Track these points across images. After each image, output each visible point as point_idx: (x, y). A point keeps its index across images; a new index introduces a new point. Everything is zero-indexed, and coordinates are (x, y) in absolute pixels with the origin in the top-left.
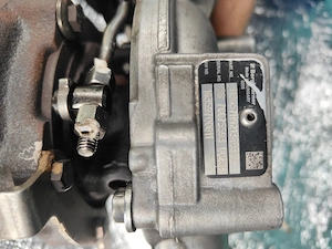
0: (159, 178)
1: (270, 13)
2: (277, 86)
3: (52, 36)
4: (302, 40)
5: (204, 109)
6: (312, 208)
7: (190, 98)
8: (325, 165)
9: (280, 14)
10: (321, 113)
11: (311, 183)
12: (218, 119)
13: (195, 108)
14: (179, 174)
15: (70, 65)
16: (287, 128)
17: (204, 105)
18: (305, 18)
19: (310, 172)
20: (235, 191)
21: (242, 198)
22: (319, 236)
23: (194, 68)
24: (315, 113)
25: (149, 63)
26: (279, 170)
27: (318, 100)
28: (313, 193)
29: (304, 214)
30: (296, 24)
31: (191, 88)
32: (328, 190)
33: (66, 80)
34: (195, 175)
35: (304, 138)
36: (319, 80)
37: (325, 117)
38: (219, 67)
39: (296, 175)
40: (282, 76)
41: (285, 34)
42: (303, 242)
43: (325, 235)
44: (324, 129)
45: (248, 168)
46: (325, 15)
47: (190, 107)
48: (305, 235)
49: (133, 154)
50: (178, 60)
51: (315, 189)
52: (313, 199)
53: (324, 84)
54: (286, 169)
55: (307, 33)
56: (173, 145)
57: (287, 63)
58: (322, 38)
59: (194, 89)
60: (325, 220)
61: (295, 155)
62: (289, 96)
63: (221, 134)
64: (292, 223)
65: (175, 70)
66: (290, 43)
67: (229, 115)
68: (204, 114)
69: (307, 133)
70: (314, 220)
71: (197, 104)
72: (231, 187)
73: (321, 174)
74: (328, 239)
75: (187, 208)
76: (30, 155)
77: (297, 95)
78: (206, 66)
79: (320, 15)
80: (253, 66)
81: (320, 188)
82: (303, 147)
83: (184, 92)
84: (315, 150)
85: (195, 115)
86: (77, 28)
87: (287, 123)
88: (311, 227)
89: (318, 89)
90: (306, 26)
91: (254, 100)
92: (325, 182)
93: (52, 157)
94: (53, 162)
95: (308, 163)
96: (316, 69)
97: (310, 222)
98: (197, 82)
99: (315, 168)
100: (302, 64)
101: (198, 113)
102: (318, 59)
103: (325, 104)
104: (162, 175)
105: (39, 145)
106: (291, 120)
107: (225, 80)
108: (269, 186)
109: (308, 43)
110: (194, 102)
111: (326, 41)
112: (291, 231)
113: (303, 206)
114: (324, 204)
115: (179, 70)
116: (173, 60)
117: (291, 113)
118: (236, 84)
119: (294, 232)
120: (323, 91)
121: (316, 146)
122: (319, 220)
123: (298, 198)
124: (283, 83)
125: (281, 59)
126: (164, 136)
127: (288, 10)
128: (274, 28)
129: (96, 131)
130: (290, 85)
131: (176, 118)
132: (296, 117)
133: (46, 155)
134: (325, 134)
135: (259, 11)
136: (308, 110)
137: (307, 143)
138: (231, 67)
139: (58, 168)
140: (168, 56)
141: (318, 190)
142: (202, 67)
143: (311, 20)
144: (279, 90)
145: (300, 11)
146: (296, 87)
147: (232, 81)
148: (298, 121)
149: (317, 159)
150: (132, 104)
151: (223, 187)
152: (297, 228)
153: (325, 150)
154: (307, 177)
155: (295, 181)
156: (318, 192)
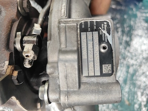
0: (60, 77)
1: (119, 8)
2: (122, 39)
3: (15, 14)
4: (133, 19)
5: (82, 44)
6: (139, 94)
7: (75, 39)
8: (144, 75)
9: (123, 8)
10: (142, 51)
11: (138, 83)
12: (89, 49)
13: (78, 43)
14: (69, 75)
15: (24, 27)
16: (127, 58)
17: (82, 42)
18: (134, 9)
19: (138, 78)
20: (98, 84)
21: (101, 87)
22: (143, 106)
23: (77, 25)
24: (139, 51)
25: (57, 23)
26: (124, 77)
27: (141, 45)
28: (139, 87)
29: (136, 97)
30: (130, 12)
31: (76, 34)
32: (146, 86)
33: (20, 33)
34: (77, 75)
35: (135, 63)
36: (141, 36)
37: (144, 53)
38: (89, 24)
39: (132, 79)
40: (125, 35)
41: (125, 17)
42: (135, 109)
43: (145, 106)
44: (144, 58)
45: (104, 72)
46: (143, 8)
47: (76, 43)
48: (136, 106)
49: (48, 66)
50: (70, 21)
51: (140, 85)
52: (139, 90)
53: (143, 38)
54: (127, 76)
55: (135, 16)
56: (66, 61)
57: (127, 29)
58: (142, 18)
59: (77, 35)
60: (145, 99)
61: (131, 70)
62: (128, 44)
63: (91, 56)
64: (130, 101)
65: (68, 26)
66: (128, 21)
67: (94, 47)
68: (82, 47)
69: (136, 60)
70: (140, 99)
71: (79, 42)
72: (96, 82)
73: (143, 79)
74: (146, 108)
75: (74, 92)
76: (3, 67)
77: (131, 44)
78: (83, 24)
79: (141, 8)
80: (105, 23)
81: (143, 85)
82: (134, 67)
83: (73, 36)
84: (140, 68)
85: (78, 47)
86: (27, 10)
87: (127, 56)
88: (139, 102)
89: (141, 40)
90: (135, 13)
91: (106, 40)
92: (145, 82)
93: (13, 68)
94: (13, 71)
95: (137, 74)
96: (140, 32)
97: (138, 101)
98: (79, 31)
99: (140, 76)
100: (133, 30)
101: (79, 46)
102: (140, 27)
103: (144, 47)
104: (62, 76)
105: (7, 63)
106: (129, 54)
107: (92, 30)
108: (115, 81)
109: (136, 20)
110: (78, 41)
111: (144, 20)
112: (130, 104)
113: (135, 93)
114: (145, 92)
115: (70, 26)
116: (67, 21)
117: (129, 52)
118: (97, 32)
119: (131, 105)
120: (143, 42)
121: (140, 66)
122: (142, 99)
123: (133, 90)
124: (125, 38)
125: (124, 28)
126: (62, 57)
127: (126, 6)
128: (120, 14)
129: (33, 56)
130: (128, 39)
131: (69, 48)
132: (131, 53)
133: (10, 67)
134: (144, 61)
135: (114, 7)
136: (136, 50)
137: (136, 65)
138: (95, 24)
139: (16, 74)
140: (65, 20)
141: (142, 86)
142: (81, 25)
143: (137, 11)
144: (123, 41)
145: (132, 6)
146: (131, 40)
147: (96, 30)
148: (132, 55)
149: (141, 72)
150: (48, 42)
151: (92, 82)
152: (133, 103)
153: (144, 68)
154: (136, 80)
155: (131, 82)
156: (142, 87)
